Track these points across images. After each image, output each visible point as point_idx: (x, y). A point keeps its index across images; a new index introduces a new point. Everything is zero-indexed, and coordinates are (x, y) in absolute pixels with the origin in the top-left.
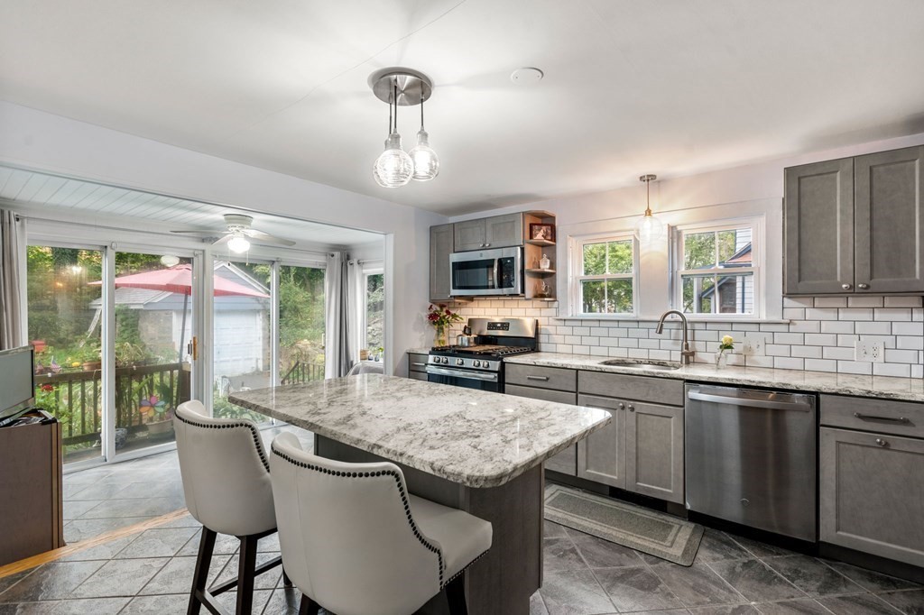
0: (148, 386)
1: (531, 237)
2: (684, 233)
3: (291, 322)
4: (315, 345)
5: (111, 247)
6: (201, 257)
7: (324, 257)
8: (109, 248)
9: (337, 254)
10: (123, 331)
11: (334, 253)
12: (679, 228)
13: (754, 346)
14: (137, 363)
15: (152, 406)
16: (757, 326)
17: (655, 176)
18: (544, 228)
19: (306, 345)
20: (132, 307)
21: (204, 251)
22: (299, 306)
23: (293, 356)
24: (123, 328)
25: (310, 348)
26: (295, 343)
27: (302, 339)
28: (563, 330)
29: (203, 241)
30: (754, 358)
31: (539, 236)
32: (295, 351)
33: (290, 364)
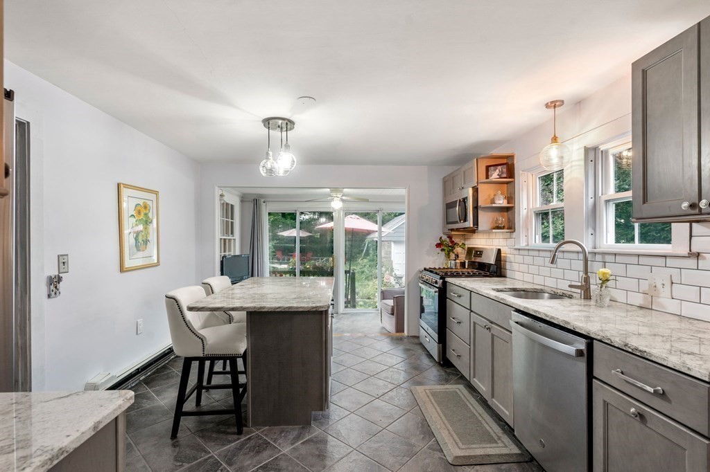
1: (487, 177)
2: (611, 152)
12: (602, 148)
13: (659, 286)
16: (664, 259)
17: (563, 101)
18: (500, 168)
28: (519, 258)
30: (661, 300)
31: (495, 175)
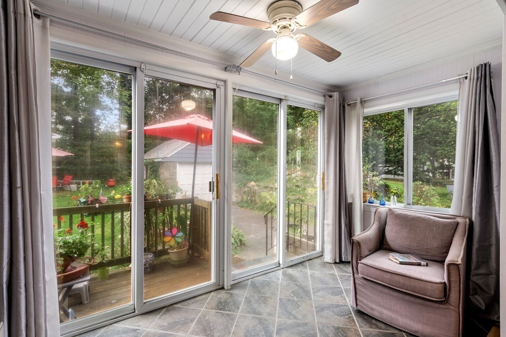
0: (169, 216)
3: (243, 171)
4: (259, 186)
5: (140, 68)
6: (222, 88)
7: (322, 98)
8: (138, 69)
9: (336, 95)
10: (151, 175)
11: (332, 93)
14: (161, 197)
15: (174, 236)
19: (253, 186)
20: (156, 160)
21: (225, 81)
22: (248, 160)
23: (245, 192)
24: (151, 173)
25: (256, 188)
26: (246, 184)
27: (251, 182)
29: (226, 69)
32: (246, 189)
33: (243, 197)
